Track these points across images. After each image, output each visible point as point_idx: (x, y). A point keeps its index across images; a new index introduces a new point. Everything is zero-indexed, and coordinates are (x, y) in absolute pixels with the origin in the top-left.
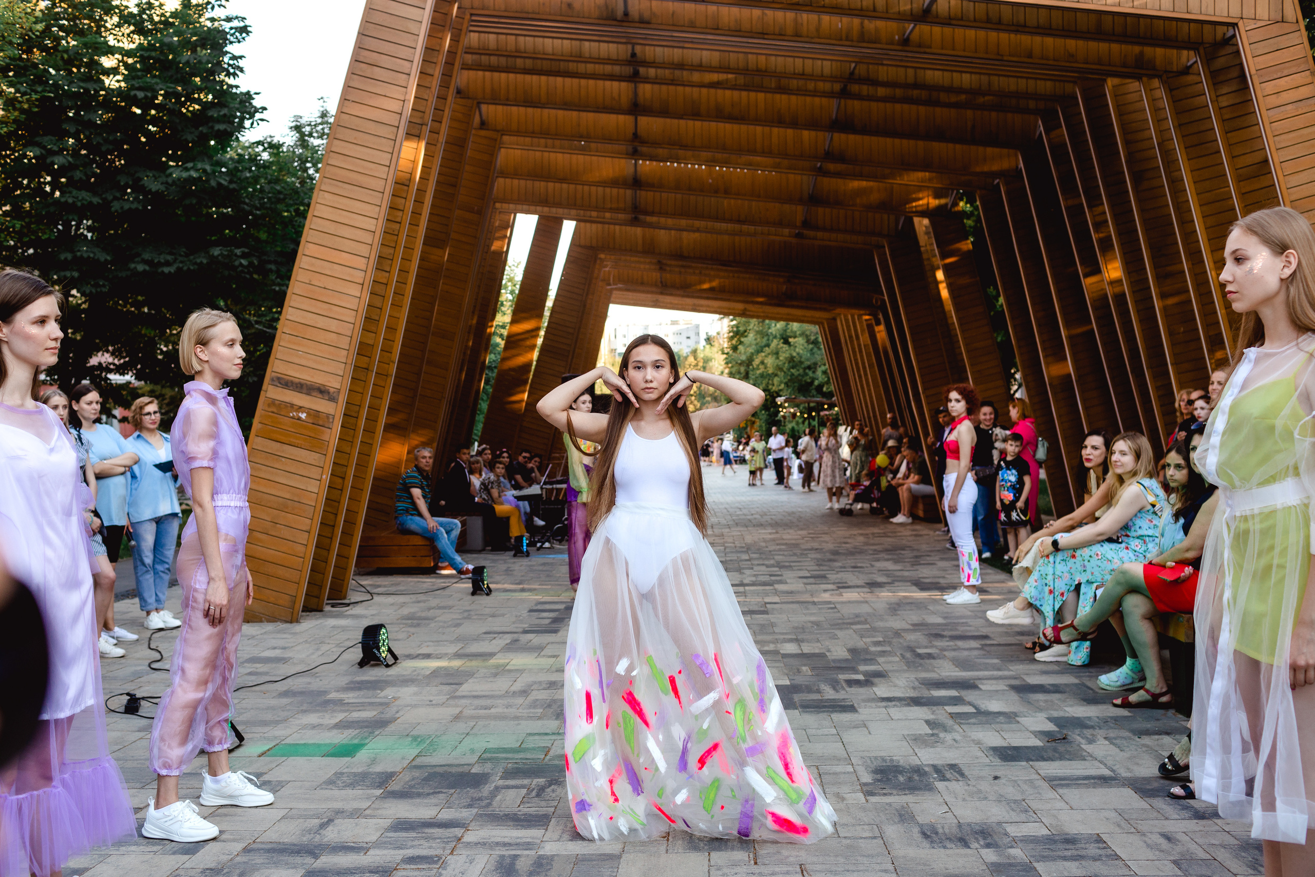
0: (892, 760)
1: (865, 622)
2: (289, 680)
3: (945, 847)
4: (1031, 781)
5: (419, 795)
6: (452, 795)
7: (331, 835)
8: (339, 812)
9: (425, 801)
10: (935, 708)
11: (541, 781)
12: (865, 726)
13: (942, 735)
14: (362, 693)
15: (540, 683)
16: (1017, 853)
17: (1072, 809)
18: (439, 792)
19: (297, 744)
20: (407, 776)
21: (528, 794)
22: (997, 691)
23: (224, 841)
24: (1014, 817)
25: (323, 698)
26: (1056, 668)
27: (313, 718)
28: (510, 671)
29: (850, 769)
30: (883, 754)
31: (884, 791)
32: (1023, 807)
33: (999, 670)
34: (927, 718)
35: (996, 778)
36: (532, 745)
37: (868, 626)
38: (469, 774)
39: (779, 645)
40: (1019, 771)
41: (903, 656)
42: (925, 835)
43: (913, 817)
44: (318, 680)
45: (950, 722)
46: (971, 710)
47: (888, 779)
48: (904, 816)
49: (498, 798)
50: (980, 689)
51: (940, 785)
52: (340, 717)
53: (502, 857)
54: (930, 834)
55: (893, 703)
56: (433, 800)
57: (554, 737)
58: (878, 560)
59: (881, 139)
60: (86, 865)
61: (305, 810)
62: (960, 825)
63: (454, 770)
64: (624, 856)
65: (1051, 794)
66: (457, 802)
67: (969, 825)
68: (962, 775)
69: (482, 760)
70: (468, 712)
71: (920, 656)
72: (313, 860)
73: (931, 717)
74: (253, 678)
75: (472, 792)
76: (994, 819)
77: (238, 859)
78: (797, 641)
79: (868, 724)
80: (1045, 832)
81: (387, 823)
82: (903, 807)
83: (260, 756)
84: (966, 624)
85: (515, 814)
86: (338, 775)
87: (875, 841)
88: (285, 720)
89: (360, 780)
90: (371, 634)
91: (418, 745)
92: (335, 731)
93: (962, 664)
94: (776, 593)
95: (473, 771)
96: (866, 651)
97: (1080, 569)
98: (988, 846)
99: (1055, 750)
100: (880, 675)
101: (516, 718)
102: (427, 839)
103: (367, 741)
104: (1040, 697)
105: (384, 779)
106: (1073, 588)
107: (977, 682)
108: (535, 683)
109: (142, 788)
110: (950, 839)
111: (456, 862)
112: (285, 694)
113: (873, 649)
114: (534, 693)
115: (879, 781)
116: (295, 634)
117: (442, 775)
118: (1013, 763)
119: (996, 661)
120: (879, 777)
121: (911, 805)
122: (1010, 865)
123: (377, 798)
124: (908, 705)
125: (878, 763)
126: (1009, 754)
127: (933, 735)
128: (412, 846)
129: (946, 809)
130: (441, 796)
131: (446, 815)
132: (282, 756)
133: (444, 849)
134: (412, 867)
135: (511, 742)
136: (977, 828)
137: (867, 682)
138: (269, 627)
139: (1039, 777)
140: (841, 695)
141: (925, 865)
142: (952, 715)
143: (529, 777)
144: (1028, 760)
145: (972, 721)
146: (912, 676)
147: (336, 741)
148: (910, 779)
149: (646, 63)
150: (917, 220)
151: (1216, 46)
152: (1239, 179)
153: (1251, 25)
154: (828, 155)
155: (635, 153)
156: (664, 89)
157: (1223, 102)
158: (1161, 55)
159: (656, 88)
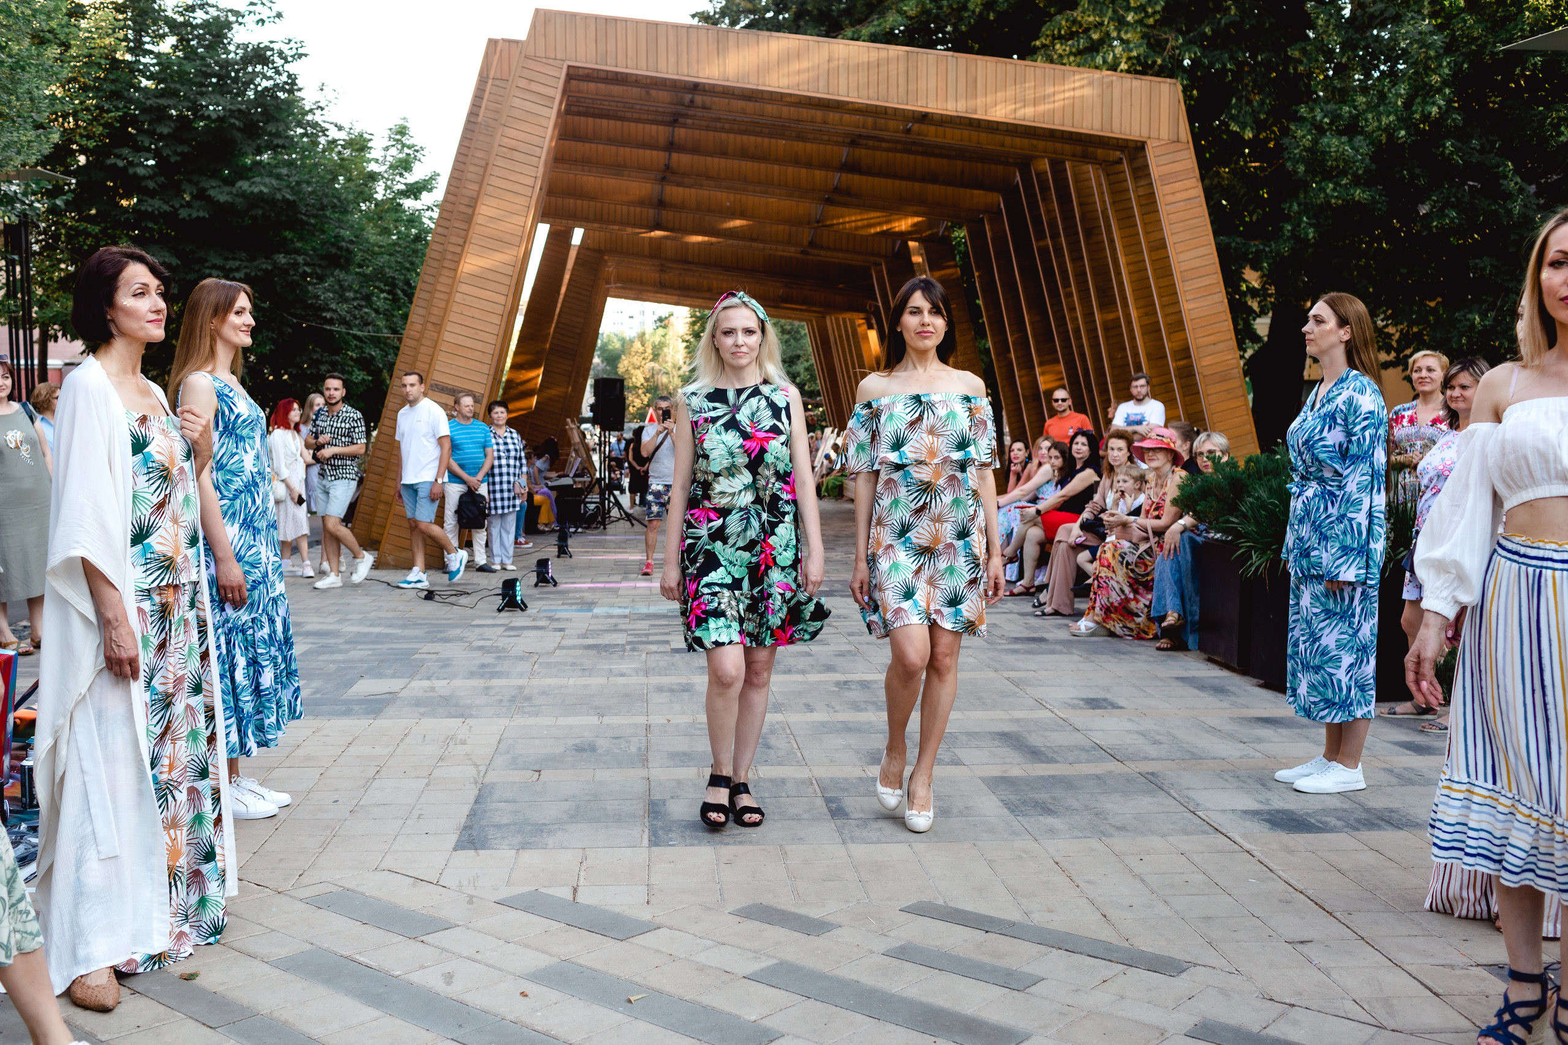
59: (883, 180)
149: (686, 116)
150: (912, 244)
151: (1135, 150)
152: (1151, 250)
153: (1156, 143)
154: (836, 190)
155: (663, 179)
156: (697, 132)
157: (1141, 192)
158: (1100, 152)
159: (690, 131)
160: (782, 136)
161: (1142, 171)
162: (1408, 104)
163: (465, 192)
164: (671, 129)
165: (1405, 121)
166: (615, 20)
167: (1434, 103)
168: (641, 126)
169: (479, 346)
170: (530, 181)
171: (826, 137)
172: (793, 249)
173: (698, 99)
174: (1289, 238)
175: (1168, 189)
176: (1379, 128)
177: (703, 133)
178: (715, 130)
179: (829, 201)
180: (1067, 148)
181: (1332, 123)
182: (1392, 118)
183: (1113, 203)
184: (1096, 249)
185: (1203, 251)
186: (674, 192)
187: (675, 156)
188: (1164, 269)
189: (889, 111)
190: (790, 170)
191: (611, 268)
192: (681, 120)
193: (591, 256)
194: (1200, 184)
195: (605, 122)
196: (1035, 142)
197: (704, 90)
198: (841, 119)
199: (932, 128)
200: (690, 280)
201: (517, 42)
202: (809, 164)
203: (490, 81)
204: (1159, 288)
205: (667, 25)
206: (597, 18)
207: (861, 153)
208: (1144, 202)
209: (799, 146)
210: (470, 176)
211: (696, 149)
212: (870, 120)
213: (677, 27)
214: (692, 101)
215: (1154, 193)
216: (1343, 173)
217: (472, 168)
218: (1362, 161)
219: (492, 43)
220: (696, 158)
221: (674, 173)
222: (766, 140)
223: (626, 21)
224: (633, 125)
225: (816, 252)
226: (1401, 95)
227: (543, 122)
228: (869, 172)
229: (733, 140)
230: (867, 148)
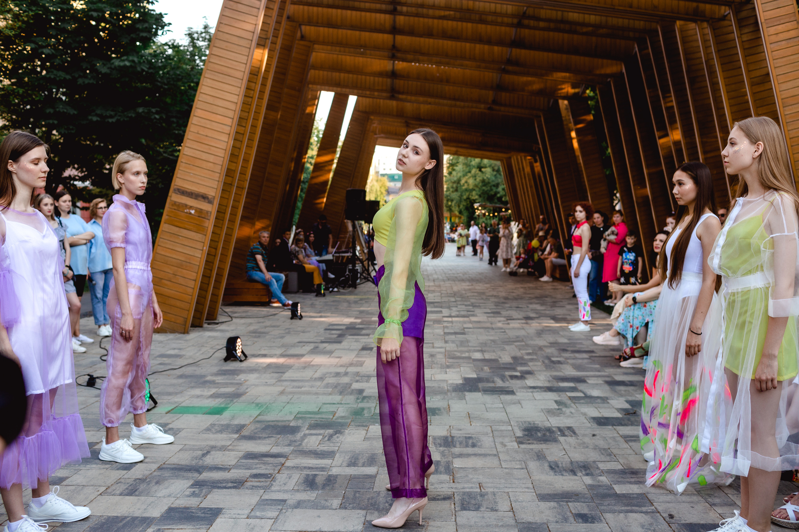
0: (534, 424)
1: (522, 341)
2: (183, 368)
3: (562, 475)
4: (614, 438)
5: (260, 438)
6: (279, 438)
7: (209, 460)
8: (213, 448)
9: (264, 442)
10: (561, 393)
11: (331, 431)
12: (520, 403)
13: (564, 409)
14: (226, 377)
15: (331, 373)
16: (604, 479)
17: (636, 454)
18: (271, 437)
19: (188, 407)
20: (252, 427)
21: (323, 439)
22: (597, 384)
23: (147, 463)
24: (603, 458)
25: (203, 380)
26: (632, 371)
27: (197, 392)
28: (313, 366)
29: (510, 428)
30: (529, 420)
31: (529, 442)
32: (608, 453)
33: (599, 371)
34: (555, 399)
35: (594, 435)
36: (324, 410)
37: (523, 343)
38: (289, 426)
39: (471, 354)
40: (608, 431)
41: (543, 362)
42: (551, 468)
43: (545, 457)
44: (200, 368)
45: (569, 402)
46: (582, 395)
47: (532, 435)
48: (540, 456)
49: (306, 441)
50: (587, 383)
51: (561, 439)
52: (213, 391)
53: (308, 475)
54: (554, 467)
55: (537, 390)
56: (268, 441)
57: (338, 406)
58: (531, 303)
60: (67, 475)
61: (194, 445)
62: (572, 462)
63: (280, 424)
64: (378, 476)
65: (625, 445)
66: (282, 443)
67: (577, 462)
68: (574, 433)
69: (296, 418)
70: (289, 390)
71: (553, 362)
72: (198, 475)
73: (558, 398)
74: (162, 366)
75: (290, 437)
76: (591, 459)
77: (155, 473)
78: (482, 351)
79: (522, 402)
80: (620, 467)
81: (241, 454)
82: (539, 451)
83: (167, 413)
84: (581, 343)
85: (316, 451)
86: (213, 425)
87: (522, 470)
88: (181, 392)
89: (225, 428)
90: (231, 343)
91: (259, 409)
92: (210, 400)
93: (578, 368)
94: (471, 322)
95: (291, 424)
96: (522, 358)
97: (649, 313)
98: (587, 475)
99: (629, 420)
100: (530, 373)
101: (317, 394)
102: (264, 464)
103: (229, 406)
104: (622, 388)
105: (239, 428)
106: (644, 325)
107: (586, 379)
108: (328, 373)
109: (98, 431)
110: (565, 470)
111: (281, 478)
112: (181, 377)
113: (526, 357)
114: (327, 379)
115: (526, 435)
116: (186, 340)
117: (273, 427)
118: (604, 427)
119: (597, 366)
120: (526, 433)
121: (544, 450)
122: (599, 486)
123: (236, 439)
124: (545, 391)
125: (526, 425)
126: (602, 422)
127: (558, 409)
128: (256, 468)
129: (564, 453)
130: (273, 439)
131: (275, 450)
132: (180, 413)
133: (274, 470)
134: (256, 480)
135: (313, 408)
136: (582, 464)
137: (522, 377)
138: (171, 336)
139: (618, 435)
140: (506, 384)
141: (550, 485)
142: (570, 398)
143: (324, 429)
144: (613, 425)
145: (582, 401)
146: (548, 374)
147: (211, 405)
148: (544, 435)
150: (561, 102)
154: (509, 61)
155: (393, 56)
156: (411, 18)
159: (404, 17)
161: (746, 21)
164: (392, 16)
169: (211, 158)
171: (499, 20)
172: (482, 106)
175: (772, 31)
177: (416, 19)
179: (505, 71)
186: (400, 65)
187: (398, 37)
190: (478, 46)
192: (399, 8)
193: (360, 116)
202: (490, 42)
207: (526, 32)
209: (482, 28)
211: (411, 32)
220: (414, 38)
221: (399, 50)
225: (497, 108)
228: (531, 47)
229: (437, 24)
230: (528, 27)
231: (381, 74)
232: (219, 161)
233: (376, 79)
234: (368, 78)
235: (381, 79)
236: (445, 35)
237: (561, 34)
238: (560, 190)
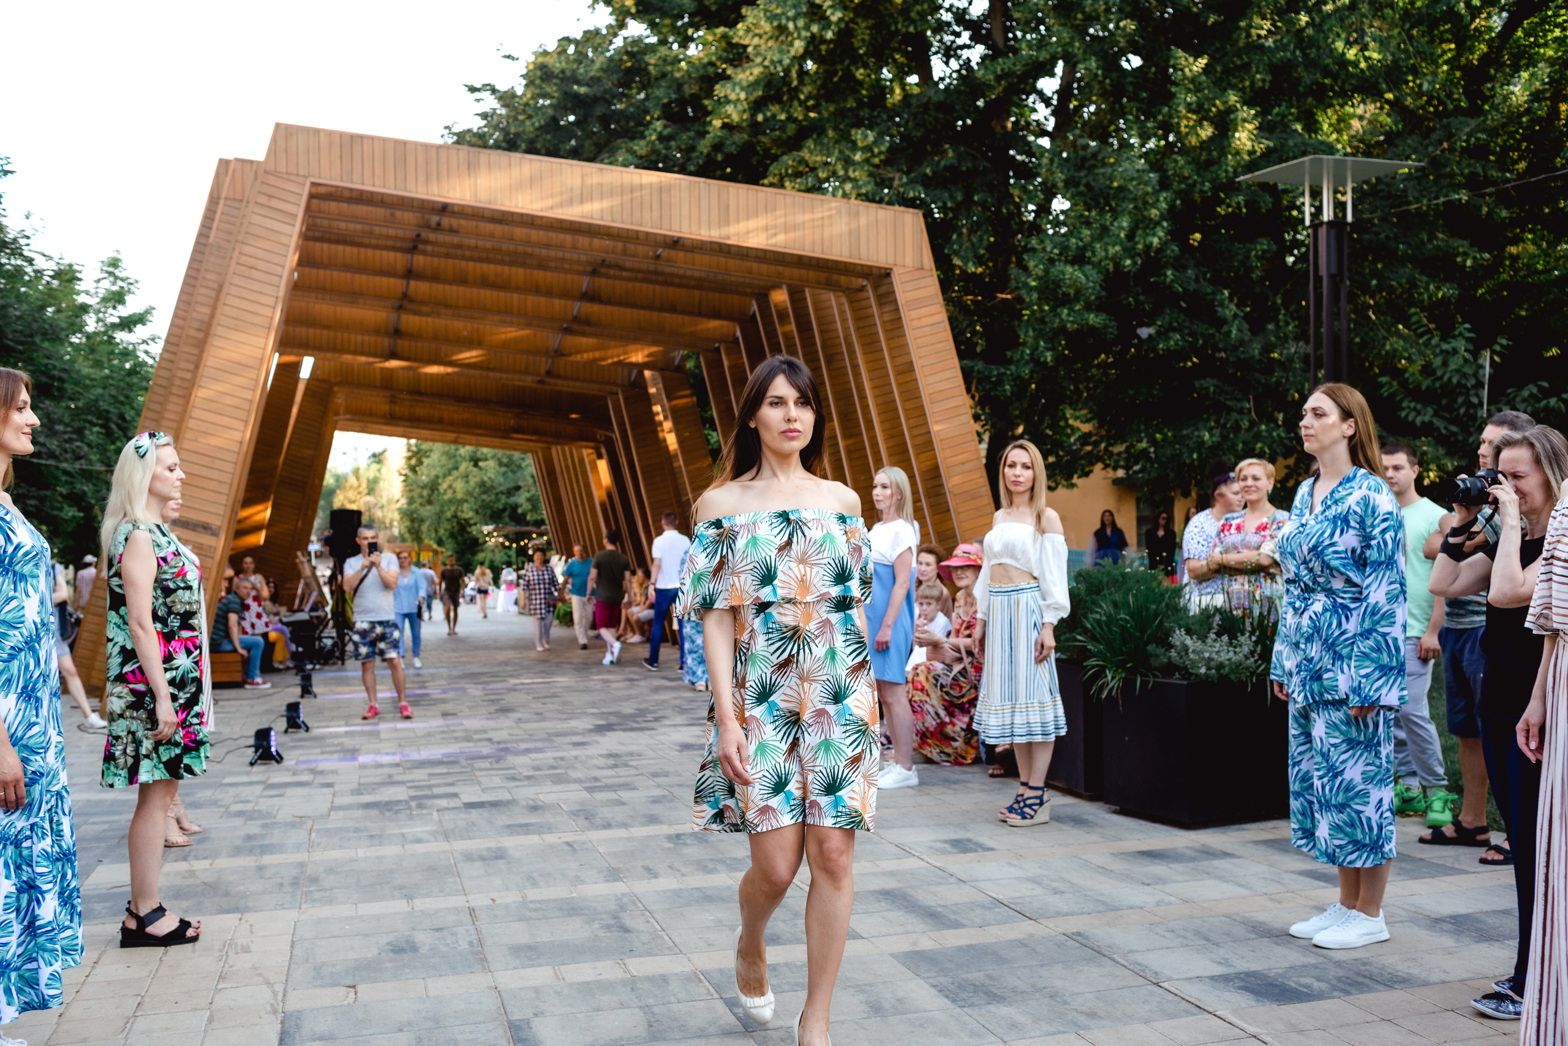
149: (427, 242)
150: (647, 373)
151: (881, 277)
152: (898, 374)
153: (902, 270)
154: (576, 319)
155: (400, 308)
156: (436, 260)
157: (886, 317)
158: (843, 280)
159: (429, 259)
160: (523, 265)
161: (887, 298)
162: (1130, 236)
163: (195, 315)
164: (410, 256)
165: (1130, 252)
166: (362, 137)
167: (1154, 235)
168: (378, 252)
169: (215, 475)
170: (270, 301)
171: (567, 266)
172: (529, 379)
173: (446, 221)
174: (1027, 362)
175: (914, 314)
176: (1107, 258)
177: (443, 260)
178: (455, 257)
179: (568, 331)
180: (812, 274)
181: (1061, 254)
182: (1118, 248)
183: (857, 329)
184: (838, 375)
185: (949, 374)
186: (411, 321)
187: (413, 283)
188: (912, 392)
189: (641, 236)
190: (530, 298)
191: (340, 399)
192: (421, 247)
193: (320, 388)
194: (943, 310)
195: (340, 248)
196: (780, 269)
197: (453, 212)
198: (590, 244)
199: (681, 254)
200: (421, 411)
201: (251, 162)
202: (550, 293)
203: (222, 202)
204: (905, 410)
205: (416, 144)
206: (342, 134)
207: (601, 282)
208: (889, 327)
209: (539, 275)
210: (200, 299)
211: (435, 277)
212: (620, 245)
213: (426, 147)
214: (439, 224)
215: (900, 318)
216: (1077, 299)
217: (203, 291)
218: (1094, 288)
219: (224, 164)
220: (435, 285)
221: (411, 301)
222: (506, 268)
223: (372, 138)
224: (370, 252)
225: (552, 381)
226: (1123, 228)
227: (285, 240)
228: (609, 302)
229: (473, 268)
230: (608, 276)
231: (377, 332)
232: (227, 478)
233: (366, 338)
234: (353, 336)
235: (373, 339)
236: (485, 282)
237: (651, 287)
238: (650, 504)
